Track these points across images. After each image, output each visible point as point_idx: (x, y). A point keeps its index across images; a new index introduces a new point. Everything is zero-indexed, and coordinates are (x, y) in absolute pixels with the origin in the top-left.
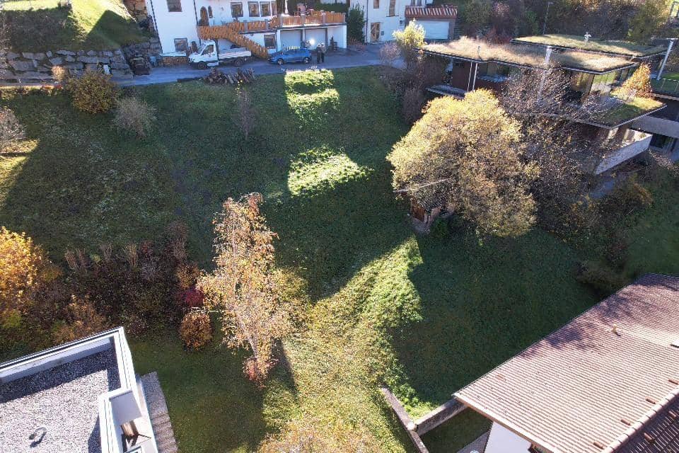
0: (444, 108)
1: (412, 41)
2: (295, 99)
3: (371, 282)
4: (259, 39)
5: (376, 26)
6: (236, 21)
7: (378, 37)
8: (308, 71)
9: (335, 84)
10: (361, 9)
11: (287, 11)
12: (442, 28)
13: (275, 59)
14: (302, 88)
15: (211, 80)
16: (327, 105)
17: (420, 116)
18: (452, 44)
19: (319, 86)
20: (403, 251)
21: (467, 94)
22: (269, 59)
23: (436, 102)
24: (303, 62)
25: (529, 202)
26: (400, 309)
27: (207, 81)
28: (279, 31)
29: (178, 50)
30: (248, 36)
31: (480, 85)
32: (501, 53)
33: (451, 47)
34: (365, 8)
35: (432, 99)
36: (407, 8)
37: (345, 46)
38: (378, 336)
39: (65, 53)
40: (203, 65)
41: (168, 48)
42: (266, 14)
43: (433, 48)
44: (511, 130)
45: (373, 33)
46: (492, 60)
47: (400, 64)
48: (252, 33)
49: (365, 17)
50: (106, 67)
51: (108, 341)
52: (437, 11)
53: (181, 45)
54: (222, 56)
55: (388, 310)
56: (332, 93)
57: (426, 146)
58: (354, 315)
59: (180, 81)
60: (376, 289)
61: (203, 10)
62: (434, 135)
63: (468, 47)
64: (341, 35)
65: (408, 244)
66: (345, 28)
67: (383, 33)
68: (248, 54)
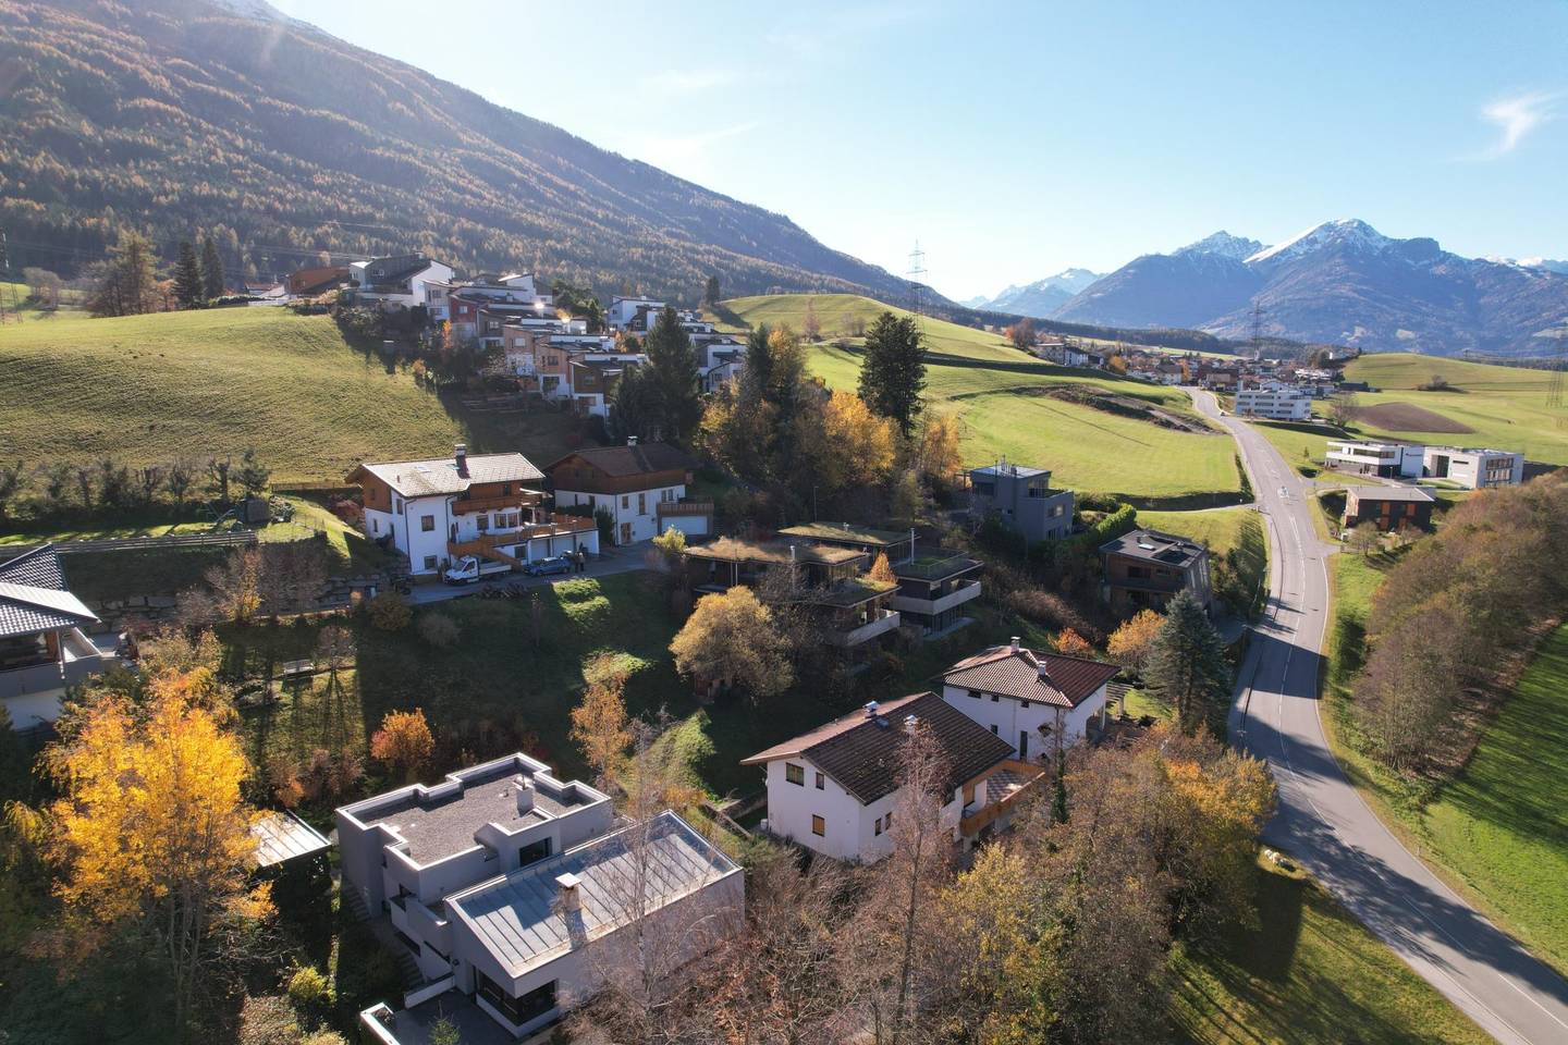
0: (711, 602)
1: (673, 546)
2: (571, 608)
3: (673, 740)
4: (510, 551)
5: (627, 527)
6: (484, 534)
7: (629, 537)
8: (573, 581)
9: (603, 592)
10: (609, 510)
11: (534, 520)
12: (699, 525)
13: (534, 571)
14: (574, 597)
15: (488, 595)
16: (601, 610)
17: (693, 611)
18: (712, 546)
19: (589, 595)
20: (694, 718)
21: (730, 591)
22: (526, 571)
23: (704, 599)
24: (562, 573)
25: (786, 666)
26: (699, 750)
27: (484, 597)
28: (529, 542)
29: (427, 568)
30: (499, 549)
31: (741, 583)
32: (755, 553)
33: (711, 550)
34: (614, 510)
35: (701, 597)
36: (658, 506)
37: (597, 552)
38: (688, 770)
39: (335, 579)
40: (463, 582)
41: (418, 567)
42: (512, 525)
43: (696, 550)
44: (763, 613)
45: (623, 534)
46: (749, 559)
47: (663, 566)
48: (503, 546)
49: (614, 518)
50: (373, 590)
51: (512, 762)
52: (690, 507)
53: (430, 562)
54: (483, 572)
55: (690, 753)
56: (600, 600)
57: (701, 632)
58: (665, 761)
59: (456, 598)
60: (678, 743)
61: (453, 526)
62: (707, 623)
63: (727, 548)
64: (592, 541)
65: (698, 714)
66: (597, 532)
67: (634, 533)
68: (508, 568)
